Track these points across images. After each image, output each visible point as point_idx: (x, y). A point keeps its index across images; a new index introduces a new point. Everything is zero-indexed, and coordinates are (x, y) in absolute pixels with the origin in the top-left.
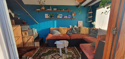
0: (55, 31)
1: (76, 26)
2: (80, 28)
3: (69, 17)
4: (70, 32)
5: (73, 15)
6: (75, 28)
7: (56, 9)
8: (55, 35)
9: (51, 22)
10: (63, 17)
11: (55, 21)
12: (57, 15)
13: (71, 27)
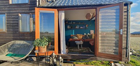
0: (74, 37)
1: (89, 34)
2: (92, 35)
3: (84, 28)
4: (84, 38)
5: (87, 26)
6: (88, 35)
7: (75, 23)
8: (74, 39)
9: (71, 31)
10: (80, 27)
11: (74, 30)
12: (76, 26)
13: (85, 34)
